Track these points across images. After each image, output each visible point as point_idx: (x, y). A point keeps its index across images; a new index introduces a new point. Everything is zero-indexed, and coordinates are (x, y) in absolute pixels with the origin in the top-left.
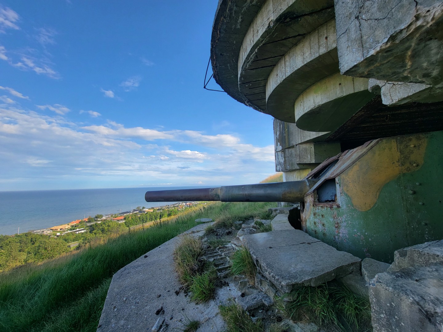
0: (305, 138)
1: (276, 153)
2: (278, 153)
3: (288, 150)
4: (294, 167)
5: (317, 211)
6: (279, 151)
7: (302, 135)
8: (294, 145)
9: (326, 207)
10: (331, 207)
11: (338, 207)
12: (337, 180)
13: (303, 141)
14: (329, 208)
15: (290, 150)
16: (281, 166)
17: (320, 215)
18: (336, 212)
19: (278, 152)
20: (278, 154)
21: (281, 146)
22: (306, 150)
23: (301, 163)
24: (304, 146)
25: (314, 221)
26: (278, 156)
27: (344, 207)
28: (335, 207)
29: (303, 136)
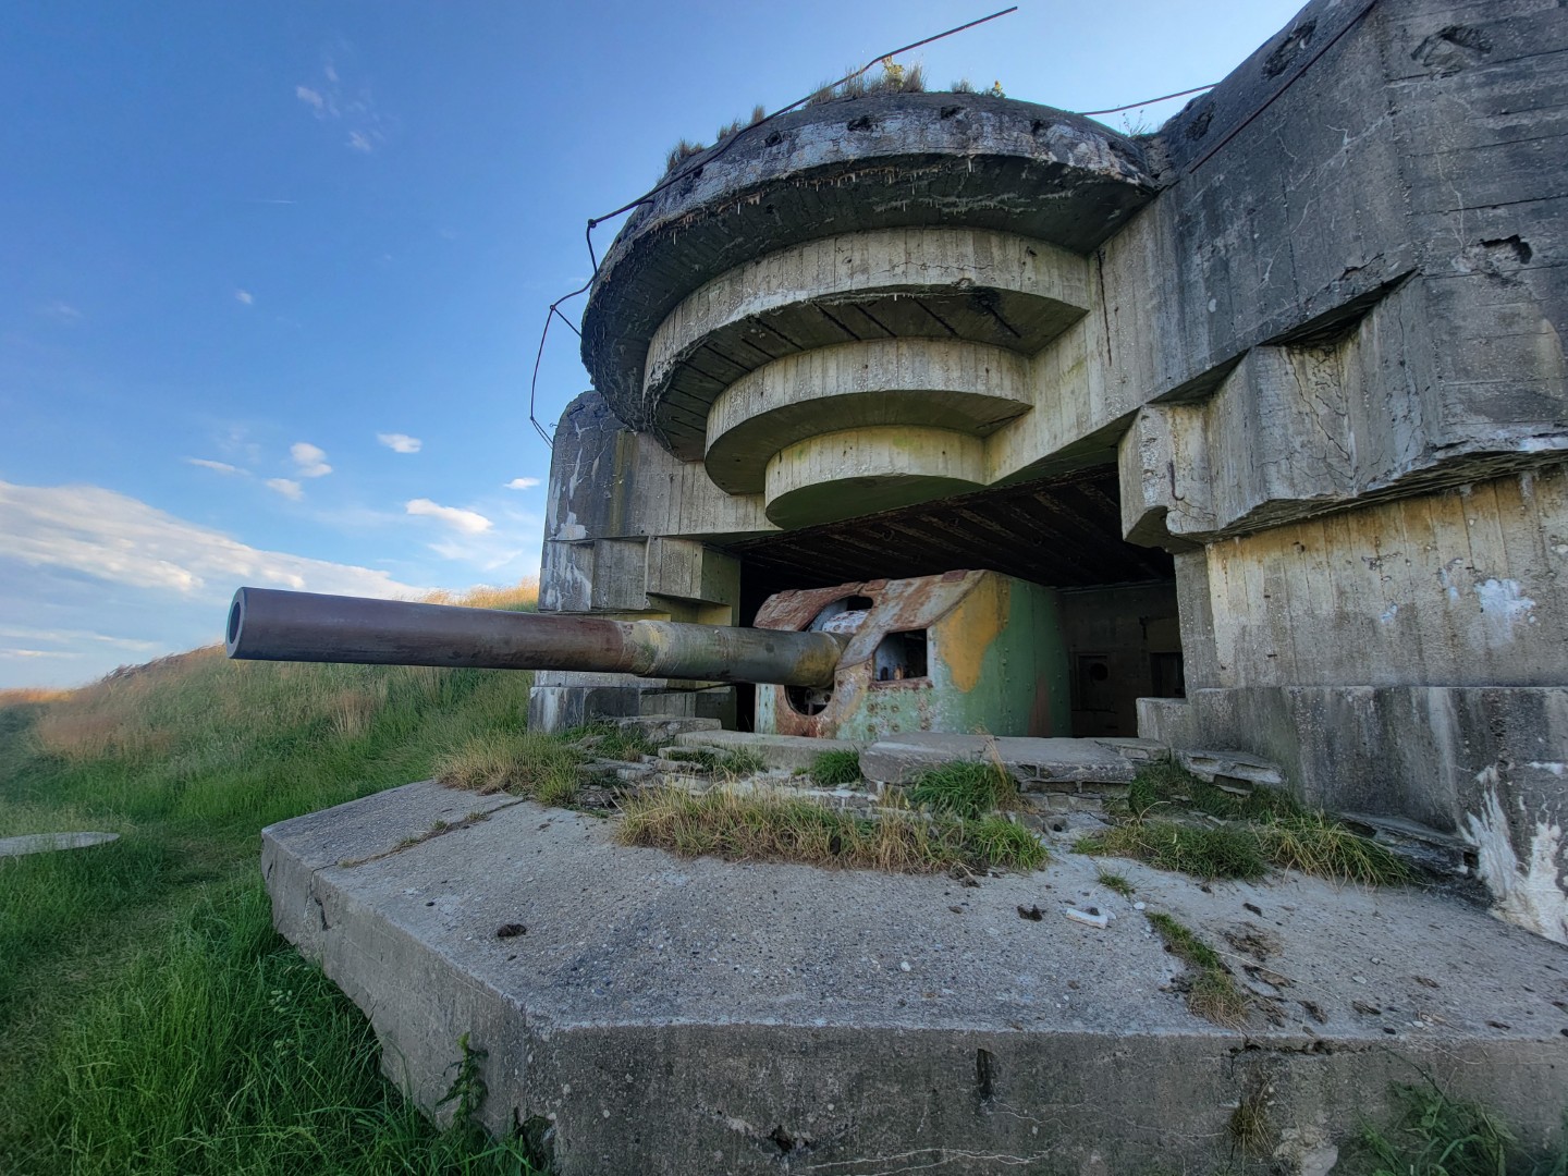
0: (696, 526)
1: (550, 544)
2: (558, 545)
3: (611, 547)
4: (625, 602)
5: (879, 700)
6: (564, 542)
7: (684, 515)
8: (645, 534)
9: (905, 688)
10: (915, 689)
11: (930, 686)
12: (930, 633)
13: (685, 531)
14: (912, 691)
15: (617, 546)
16: (561, 591)
17: (888, 707)
18: (923, 697)
19: (557, 541)
20: (558, 550)
21: (583, 527)
22: (681, 558)
23: (662, 592)
24: (678, 546)
25: (867, 723)
26: (554, 556)
27: (939, 686)
28: (923, 686)
29: (690, 519)
